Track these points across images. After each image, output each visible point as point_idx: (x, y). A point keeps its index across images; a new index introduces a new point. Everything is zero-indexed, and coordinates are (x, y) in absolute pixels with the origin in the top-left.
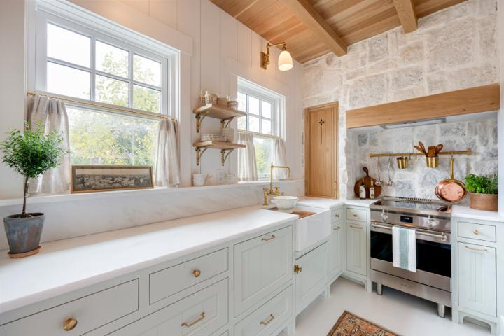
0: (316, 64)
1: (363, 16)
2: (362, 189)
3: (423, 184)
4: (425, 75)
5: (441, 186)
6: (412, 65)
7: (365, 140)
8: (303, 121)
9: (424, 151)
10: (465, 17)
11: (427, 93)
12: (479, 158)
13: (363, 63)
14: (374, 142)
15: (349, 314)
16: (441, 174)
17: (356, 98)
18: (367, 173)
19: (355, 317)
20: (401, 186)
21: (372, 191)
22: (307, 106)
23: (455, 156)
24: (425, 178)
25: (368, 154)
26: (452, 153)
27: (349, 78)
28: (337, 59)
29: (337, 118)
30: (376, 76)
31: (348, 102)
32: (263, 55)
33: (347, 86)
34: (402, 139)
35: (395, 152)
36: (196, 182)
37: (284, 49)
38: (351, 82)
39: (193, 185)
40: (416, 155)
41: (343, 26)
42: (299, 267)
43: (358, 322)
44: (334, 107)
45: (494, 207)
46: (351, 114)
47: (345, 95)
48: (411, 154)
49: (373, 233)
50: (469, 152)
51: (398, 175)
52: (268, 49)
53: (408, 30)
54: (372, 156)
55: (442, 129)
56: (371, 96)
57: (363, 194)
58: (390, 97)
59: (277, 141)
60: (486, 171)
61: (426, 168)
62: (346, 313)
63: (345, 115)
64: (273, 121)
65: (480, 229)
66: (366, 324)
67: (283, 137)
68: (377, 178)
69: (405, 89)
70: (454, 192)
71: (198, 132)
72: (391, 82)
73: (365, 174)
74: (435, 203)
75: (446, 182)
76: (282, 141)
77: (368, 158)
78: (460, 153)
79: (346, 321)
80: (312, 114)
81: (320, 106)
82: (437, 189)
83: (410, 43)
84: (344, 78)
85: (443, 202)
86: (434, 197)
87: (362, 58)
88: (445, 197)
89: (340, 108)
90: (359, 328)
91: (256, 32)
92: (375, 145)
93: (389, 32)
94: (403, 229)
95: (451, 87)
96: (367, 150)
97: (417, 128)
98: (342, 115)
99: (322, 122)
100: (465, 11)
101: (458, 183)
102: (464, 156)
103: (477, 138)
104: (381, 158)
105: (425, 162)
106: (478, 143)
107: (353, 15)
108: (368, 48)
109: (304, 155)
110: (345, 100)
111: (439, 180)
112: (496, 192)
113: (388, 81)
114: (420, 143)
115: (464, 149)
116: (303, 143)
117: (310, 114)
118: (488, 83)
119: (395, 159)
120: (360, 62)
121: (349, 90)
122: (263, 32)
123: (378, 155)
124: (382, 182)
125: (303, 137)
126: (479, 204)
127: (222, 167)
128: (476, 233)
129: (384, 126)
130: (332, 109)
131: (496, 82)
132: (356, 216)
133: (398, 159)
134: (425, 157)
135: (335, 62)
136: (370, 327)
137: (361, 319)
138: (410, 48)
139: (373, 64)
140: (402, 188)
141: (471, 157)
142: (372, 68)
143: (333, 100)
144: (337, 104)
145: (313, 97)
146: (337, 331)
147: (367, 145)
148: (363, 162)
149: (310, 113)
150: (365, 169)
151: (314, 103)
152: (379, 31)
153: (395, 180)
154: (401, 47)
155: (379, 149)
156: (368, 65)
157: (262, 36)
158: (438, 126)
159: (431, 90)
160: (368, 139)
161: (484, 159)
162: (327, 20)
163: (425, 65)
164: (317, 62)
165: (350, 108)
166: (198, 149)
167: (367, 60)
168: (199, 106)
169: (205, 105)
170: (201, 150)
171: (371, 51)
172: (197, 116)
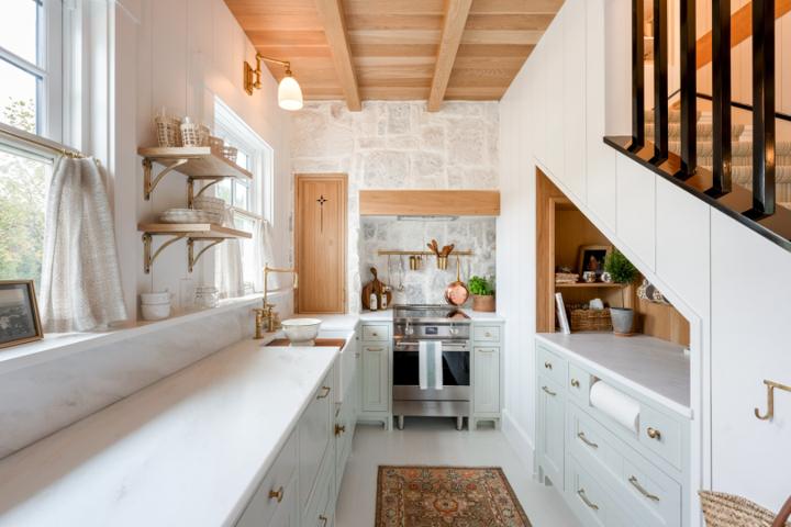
0: (315, 110)
1: (396, 74)
2: (374, 297)
3: (432, 288)
4: (445, 166)
5: (450, 290)
6: (433, 151)
7: (373, 231)
8: (291, 194)
9: (436, 250)
10: (477, 117)
11: (447, 187)
12: (476, 259)
13: (381, 131)
14: (382, 236)
15: (385, 467)
16: (449, 277)
17: (372, 175)
18: (375, 275)
19: (393, 468)
20: (411, 290)
21: (384, 300)
22: (298, 172)
23: (460, 257)
24: (435, 280)
25: (375, 250)
26: (457, 253)
27: (363, 146)
28: (346, 113)
29: (346, 199)
30: (397, 153)
31: (362, 180)
32: (248, 69)
33: (361, 155)
34: (414, 234)
35: (405, 250)
36: (149, 310)
37: (289, 73)
38: (366, 152)
40: (427, 254)
41: (369, 75)
42: (341, 426)
43: (399, 472)
44: (341, 182)
45: (492, 309)
46: (367, 197)
47: (358, 167)
48: (422, 253)
49: (396, 354)
50: (469, 253)
51: (409, 278)
52: (258, 61)
53: (432, 109)
54: (381, 253)
55: (449, 226)
56: (391, 178)
57: (374, 305)
58: (411, 184)
60: (482, 274)
61: (437, 269)
62: (381, 468)
63: (358, 195)
65: (490, 330)
66: (407, 471)
67: (270, 217)
68: (386, 283)
69: (426, 177)
70: (459, 294)
71: (147, 197)
72: (412, 165)
73: (372, 277)
74: (443, 308)
75: (453, 285)
76: (269, 226)
77: (375, 256)
78: (463, 254)
79: (386, 479)
80: (307, 186)
81: (320, 176)
82: (447, 293)
83: (432, 124)
84: (357, 143)
85: (451, 306)
86: (444, 302)
87: (380, 123)
88: (454, 301)
89: (350, 186)
90: (403, 479)
91: (240, 23)
92: (384, 239)
93: (411, 102)
94: (431, 342)
95: (466, 186)
96: (374, 245)
97: (427, 224)
98: (353, 195)
99: (322, 200)
100: (477, 111)
101: (462, 285)
102: (466, 257)
103: (475, 239)
104: (392, 256)
105: (436, 263)
106: (476, 245)
107: (385, 66)
108: (387, 114)
109: (293, 248)
110: (357, 175)
111: (448, 283)
112: (493, 293)
113: (410, 163)
114: (434, 241)
115: (466, 250)
116: (291, 229)
117: (303, 184)
118: (492, 189)
119: (406, 259)
120: (377, 129)
121: (363, 163)
122: (251, 28)
123: (389, 253)
124: (393, 288)
125: (291, 219)
126: (480, 306)
127: (190, 275)
128: (488, 335)
129: (399, 217)
130: (338, 184)
131: (498, 188)
132: (375, 335)
133: (411, 258)
134: (435, 257)
135: (344, 117)
136: (412, 473)
137: (400, 468)
138: (431, 131)
139: (393, 136)
140: (412, 294)
141: (471, 258)
142: (391, 140)
143: (340, 171)
144: (345, 177)
145: (311, 158)
146: (384, 496)
147: (374, 240)
148: (369, 261)
149: (303, 182)
150: (373, 271)
151: (311, 170)
152: (402, 97)
153: (405, 284)
154: (423, 126)
155: (389, 245)
156: (387, 136)
157: (247, 32)
158: (445, 223)
159: (451, 184)
160: (376, 232)
161: (480, 261)
162: (356, 58)
163: (445, 155)
164: (316, 107)
165: (366, 188)
166: (148, 236)
167: (386, 128)
168: (157, 143)
169: (179, 144)
170: (158, 241)
171: (391, 119)
172: (148, 162)
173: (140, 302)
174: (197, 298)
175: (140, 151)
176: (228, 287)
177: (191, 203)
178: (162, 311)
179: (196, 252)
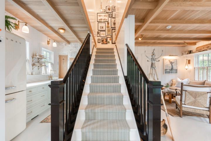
8: (58, 58)
13: (73, 48)
17: (72, 55)
22: (59, 54)
27: (70, 50)
28: (67, 45)
30: (76, 52)
32: (48, 41)
33: (70, 52)
36: (33, 74)
37: (54, 42)
38: (71, 51)
39: (32, 74)
44: (67, 56)
46: (71, 59)
59: (51, 64)
64: (50, 58)
67: (53, 62)
71: (33, 62)
76: (53, 64)
81: (63, 55)
84: (69, 50)
89: (68, 57)
98: (69, 58)
99: (63, 59)
109: (58, 67)
110: (69, 55)
116: (58, 64)
117: (60, 56)
125: (58, 62)
127: (38, 70)
130: (66, 57)
143: (66, 54)
144: (67, 55)
145: (61, 52)
151: (61, 54)
156: (74, 49)
157: (48, 37)
164: (62, 44)
165: (70, 57)
166: (33, 66)
167: (74, 48)
168: (34, 56)
169: (36, 56)
170: (34, 66)
171: (75, 46)
172: (33, 58)
173: (32, 73)
174: (40, 73)
175: (32, 57)
176: (44, 72)
177: (38, 62)
178: (34, 74)
179: (39, 68)
